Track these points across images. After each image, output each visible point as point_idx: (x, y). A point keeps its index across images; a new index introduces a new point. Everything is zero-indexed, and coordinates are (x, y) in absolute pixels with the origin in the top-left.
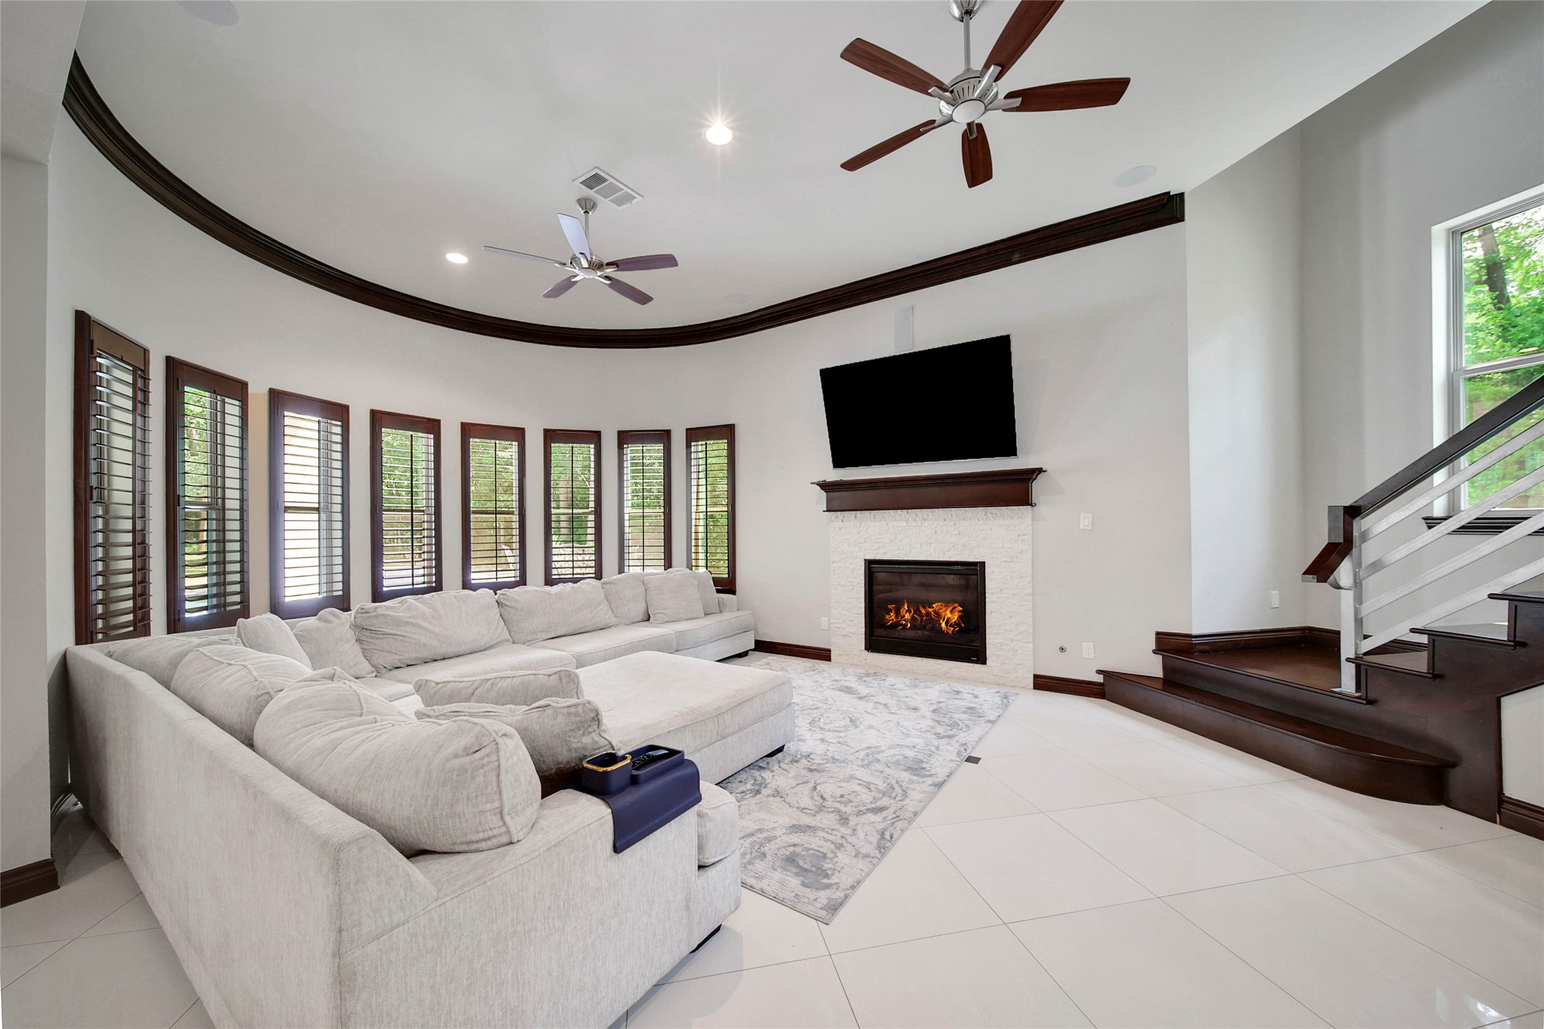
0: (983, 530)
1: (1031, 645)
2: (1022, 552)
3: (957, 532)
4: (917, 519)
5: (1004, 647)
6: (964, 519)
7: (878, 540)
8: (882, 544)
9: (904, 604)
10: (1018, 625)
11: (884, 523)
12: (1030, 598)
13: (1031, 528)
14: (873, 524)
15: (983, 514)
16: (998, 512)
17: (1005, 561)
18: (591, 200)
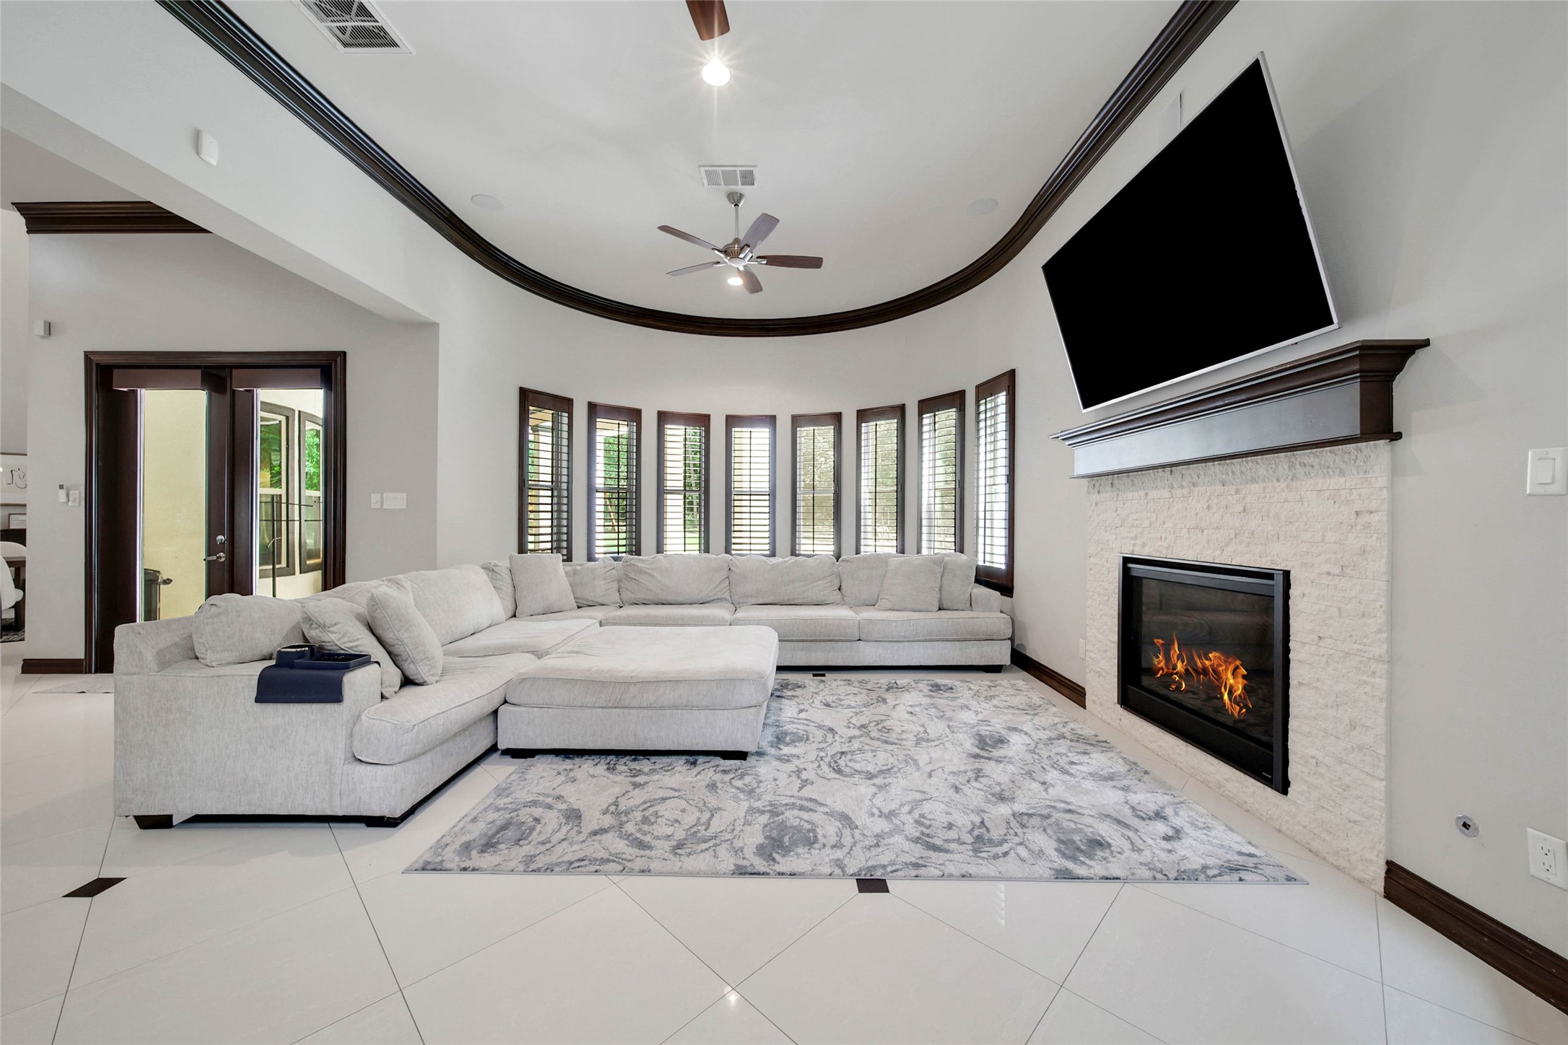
0: (1286, 501)
1: (1380, 785)
2: (1364, 551)
3: (1240, 508)
4: (1185, 484)
5: (1322, 770)
6: (1254, 481)
7: (1136, 522)
8: (1140, 530)
9: (1173, 644)
10: (1353, 727)
11: (1142, 493)
12: (1382, 668)
13: (1385, 494)
14: (1130, 495)
15: (1286, 467)
16: (1315, 462)
17: (1328, 573)
18: (737, 193)
